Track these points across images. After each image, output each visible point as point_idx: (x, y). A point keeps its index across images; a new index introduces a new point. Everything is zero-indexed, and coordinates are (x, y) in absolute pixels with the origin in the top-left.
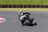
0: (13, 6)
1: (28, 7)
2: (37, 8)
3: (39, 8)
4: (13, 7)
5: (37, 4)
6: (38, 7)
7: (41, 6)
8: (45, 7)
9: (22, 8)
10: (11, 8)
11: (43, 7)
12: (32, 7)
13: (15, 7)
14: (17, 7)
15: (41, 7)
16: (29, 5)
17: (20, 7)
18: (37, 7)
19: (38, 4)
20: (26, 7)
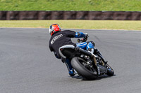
0: (11, 15)
1: (54, 17)
2: (83, 19)
3: (88, 19)
4: (12, 17)
5: (83, 10)
6: (86, 17)
7: (93, 15)
8: (107, 18)
9: (37, 19)
10: (5, 19)
11: (99, 17)
12: (68, 17)
13: (17, 17)
14: (22, 17)
15: (93, 17)
16: (59, 12)
17: (31, 17)
18: (81, 17)
19: (86, 10)
20: (48, 17)
